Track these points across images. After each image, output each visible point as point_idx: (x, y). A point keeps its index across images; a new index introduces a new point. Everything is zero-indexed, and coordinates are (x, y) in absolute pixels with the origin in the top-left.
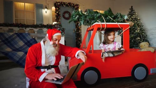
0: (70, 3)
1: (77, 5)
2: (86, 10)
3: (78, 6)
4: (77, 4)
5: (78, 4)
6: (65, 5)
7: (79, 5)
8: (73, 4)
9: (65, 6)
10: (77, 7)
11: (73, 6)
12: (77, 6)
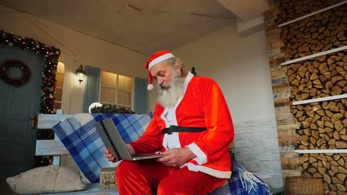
0: (32, 40)
1: (54, 50)
2: (81, 66)
3: (58, 53)
4: (53, 47)
5: (57, 47)
6: (12, 42)
7: (58, 50)
8: (42, 45)
9: (11, 44)
10: (52, 54)
11: (40, 49)
12: (55, 52)
